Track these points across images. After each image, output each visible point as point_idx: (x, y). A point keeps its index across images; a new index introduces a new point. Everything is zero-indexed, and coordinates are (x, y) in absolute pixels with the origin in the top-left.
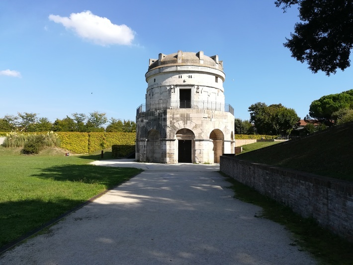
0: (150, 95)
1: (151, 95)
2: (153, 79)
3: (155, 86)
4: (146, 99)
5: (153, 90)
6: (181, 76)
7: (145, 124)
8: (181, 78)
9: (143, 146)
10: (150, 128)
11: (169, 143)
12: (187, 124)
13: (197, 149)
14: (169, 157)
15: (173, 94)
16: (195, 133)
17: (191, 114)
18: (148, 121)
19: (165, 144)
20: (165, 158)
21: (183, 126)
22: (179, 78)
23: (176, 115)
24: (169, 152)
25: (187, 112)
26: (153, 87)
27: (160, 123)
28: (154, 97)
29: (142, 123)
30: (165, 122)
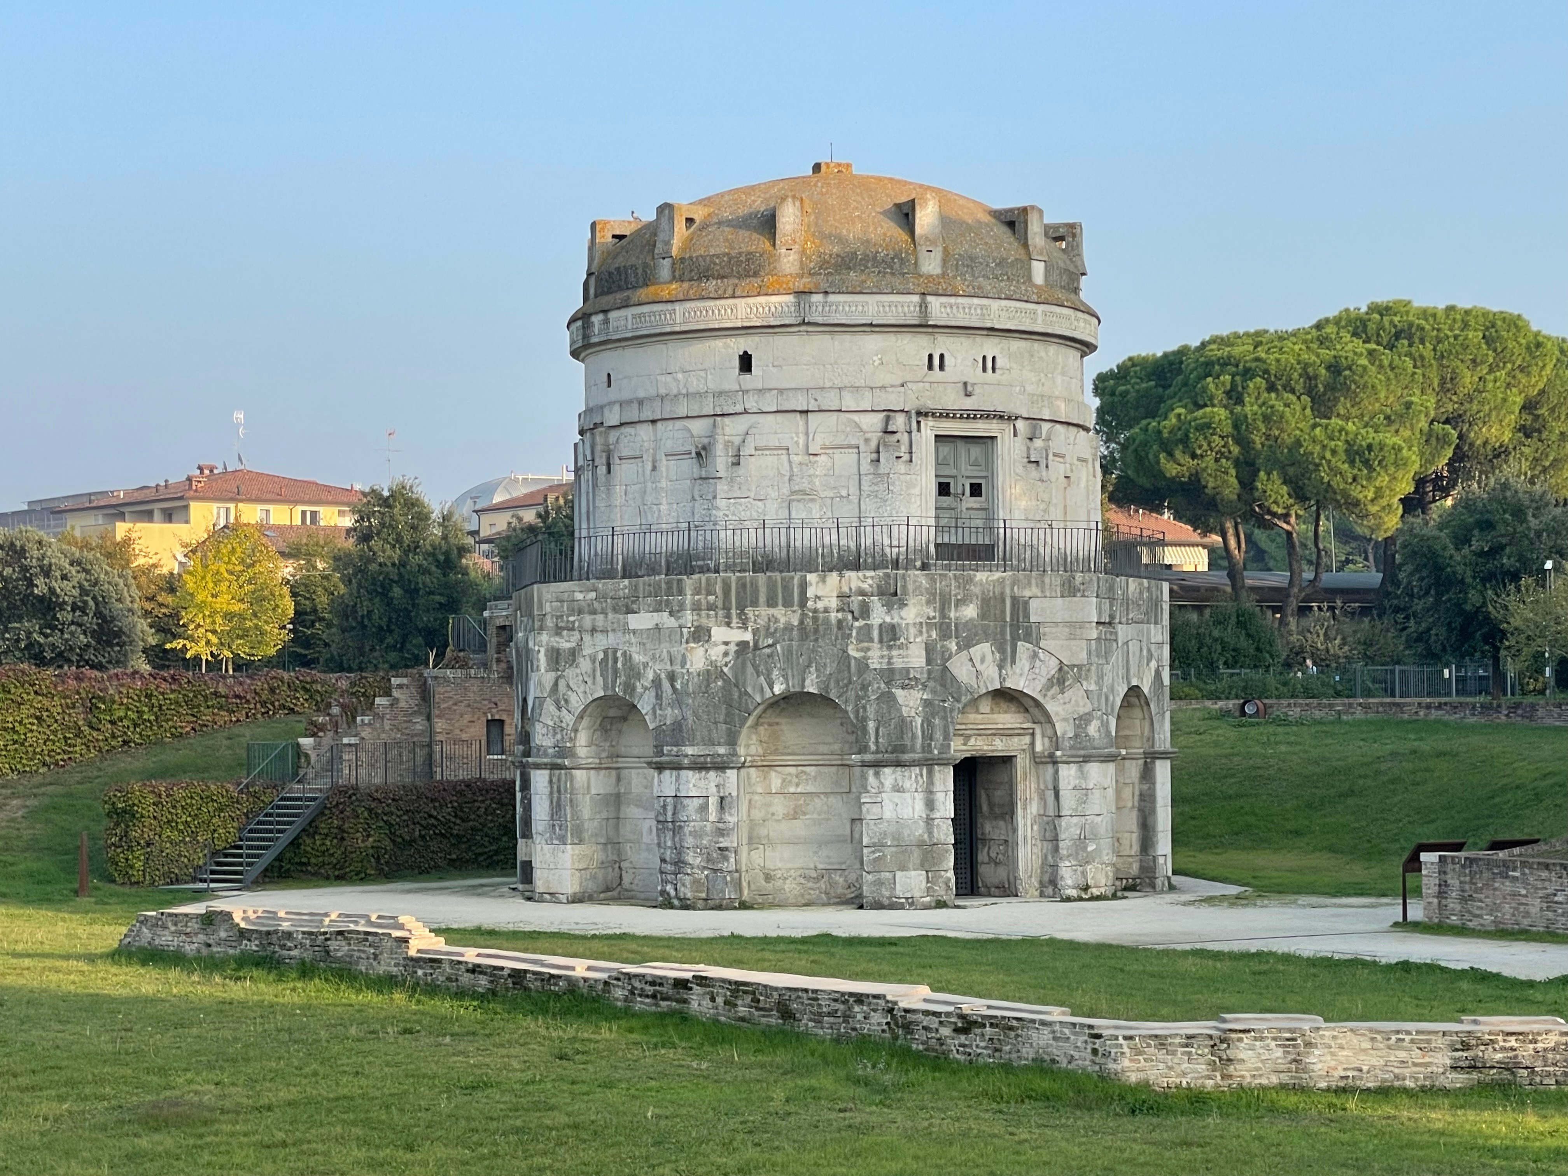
0: (698, 451)
2: (729, 349)
5: (740, 423)
6: (942, 356)
7: (726, 654)
8: (942, 367)
9: (713, 802)
10: (765, 685)
11: (921, 781)
12: (1013, 662)
13: (1069, 813)
14: (922, 866)
15: (901, 467)
16: (1057, 714)
17: (1033, 605)
18: (748, 636)
19: (898, 789)
20: (899, 874)
21: (997, 675)
22: (930, 367)
23: (956, 610)
24: (926, 836)
25: (1012, 589)
26: (739, 408)
27: (852, 652)
28: (741, 470)
29: (700, 651)
30: (895, 653)
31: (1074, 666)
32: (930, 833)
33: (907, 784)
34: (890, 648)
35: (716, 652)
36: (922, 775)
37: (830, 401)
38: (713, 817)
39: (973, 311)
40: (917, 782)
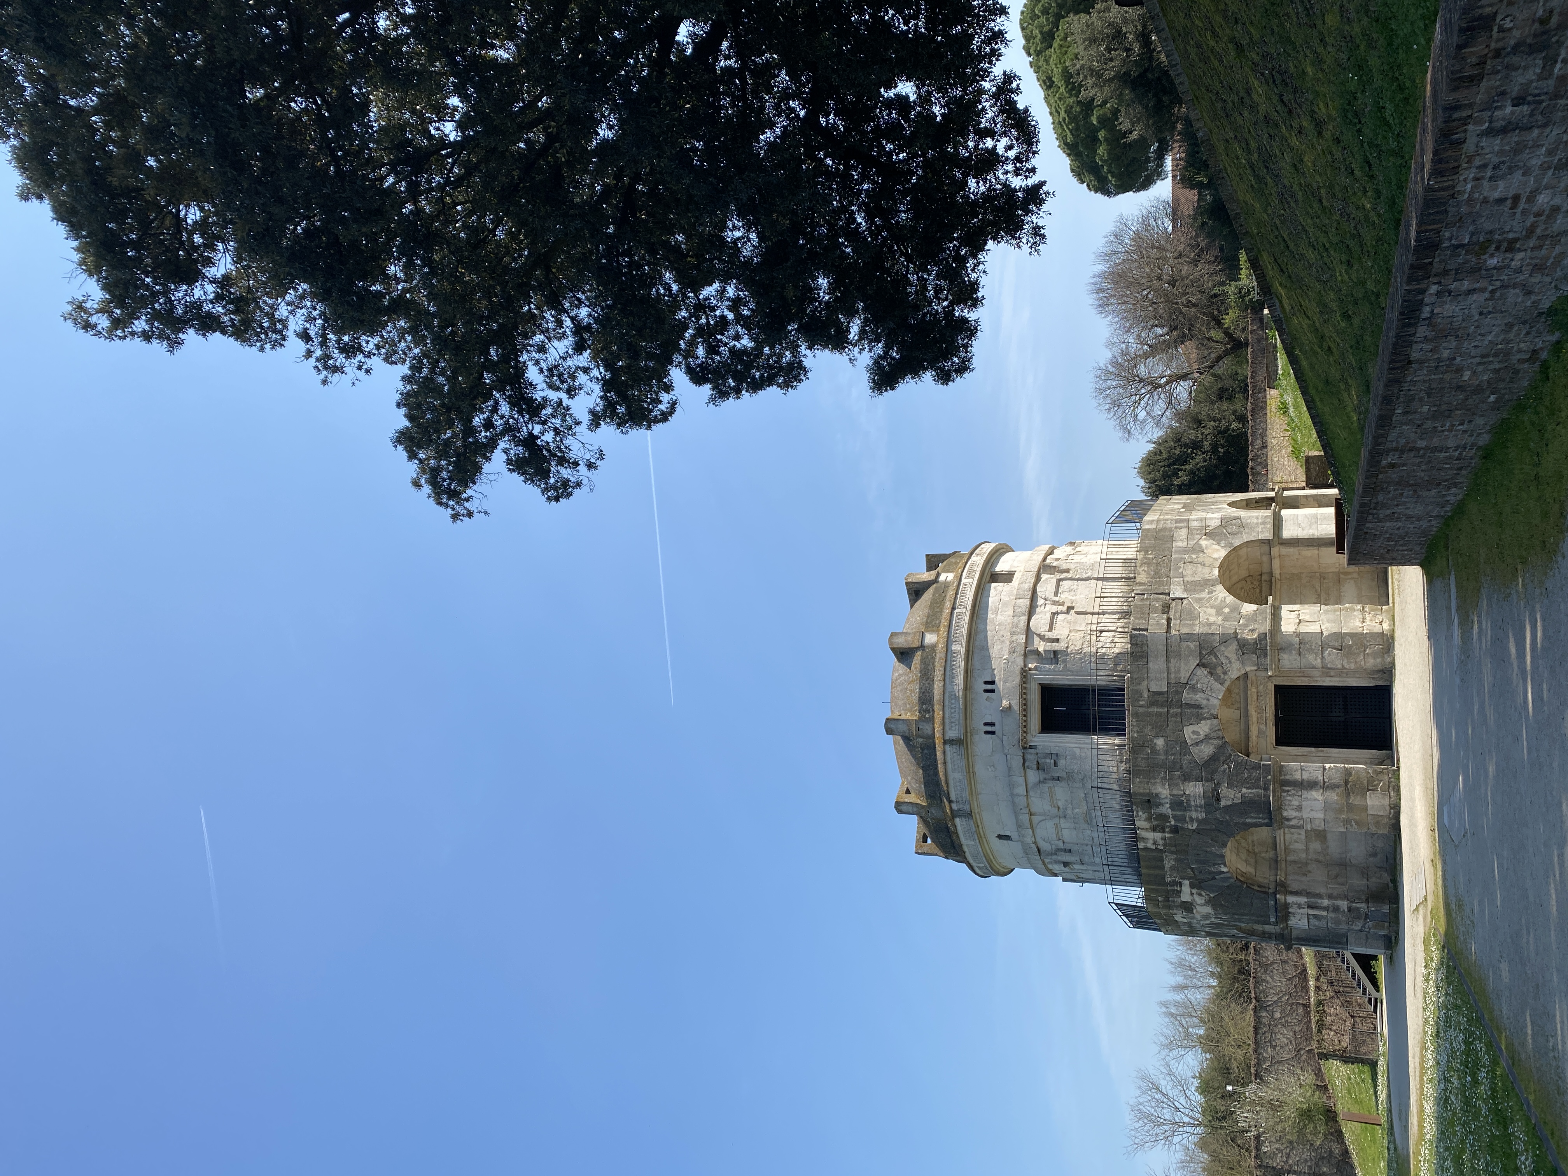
0: (1066, 864)
1: (1067, 858)
2: (997, 845)
3: (1029, 840)
4: (1083, 881)
5: (1044, 846)
6: (986, 724)
7: (1200, 895)
8: (993, 724)
9: (1311, 912)
10: (1222, 876)
11: (1293, 792)
12: (1199, 707)
13: (1319, 661)
14: (1364, 796)
15: (1062, 763)
16: (1239, 670)
17: (1154, 688)
18: (1187, 882)
19: (1299, 808)
20: (1370, 812)
21: (1208, 722)
22: (993, 733)
23: (1159, 754)
24: (1337, 790)
25: (1141, 706)
26: (1033, 846)
27: (1195, 826)
28: (1074, 848)
29: (1199, 909)
30: (1193, 803)
31: (1200, 653)
32: (1338, 786)
33: (1296, 803)
34: (1189, 806)
35: (1199, 900)
36: (1288, 791)
37: (1021, 801)
38: (1325, 913)
39: (953, 706)
40: (1294, 795)
